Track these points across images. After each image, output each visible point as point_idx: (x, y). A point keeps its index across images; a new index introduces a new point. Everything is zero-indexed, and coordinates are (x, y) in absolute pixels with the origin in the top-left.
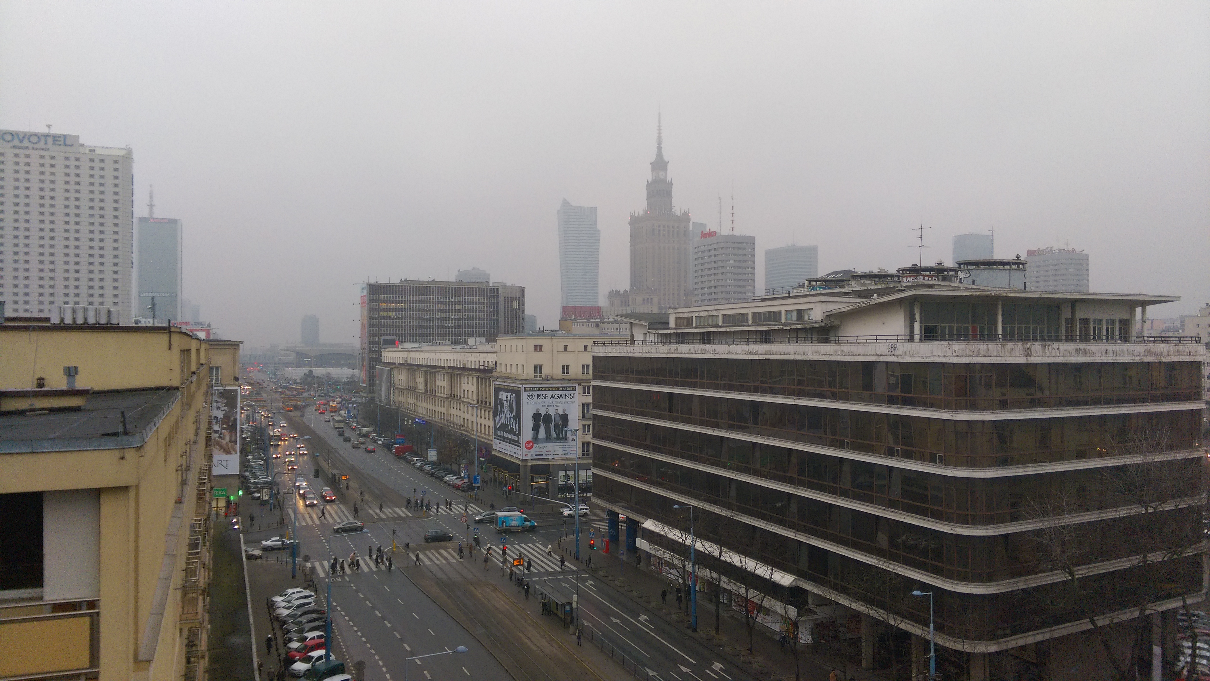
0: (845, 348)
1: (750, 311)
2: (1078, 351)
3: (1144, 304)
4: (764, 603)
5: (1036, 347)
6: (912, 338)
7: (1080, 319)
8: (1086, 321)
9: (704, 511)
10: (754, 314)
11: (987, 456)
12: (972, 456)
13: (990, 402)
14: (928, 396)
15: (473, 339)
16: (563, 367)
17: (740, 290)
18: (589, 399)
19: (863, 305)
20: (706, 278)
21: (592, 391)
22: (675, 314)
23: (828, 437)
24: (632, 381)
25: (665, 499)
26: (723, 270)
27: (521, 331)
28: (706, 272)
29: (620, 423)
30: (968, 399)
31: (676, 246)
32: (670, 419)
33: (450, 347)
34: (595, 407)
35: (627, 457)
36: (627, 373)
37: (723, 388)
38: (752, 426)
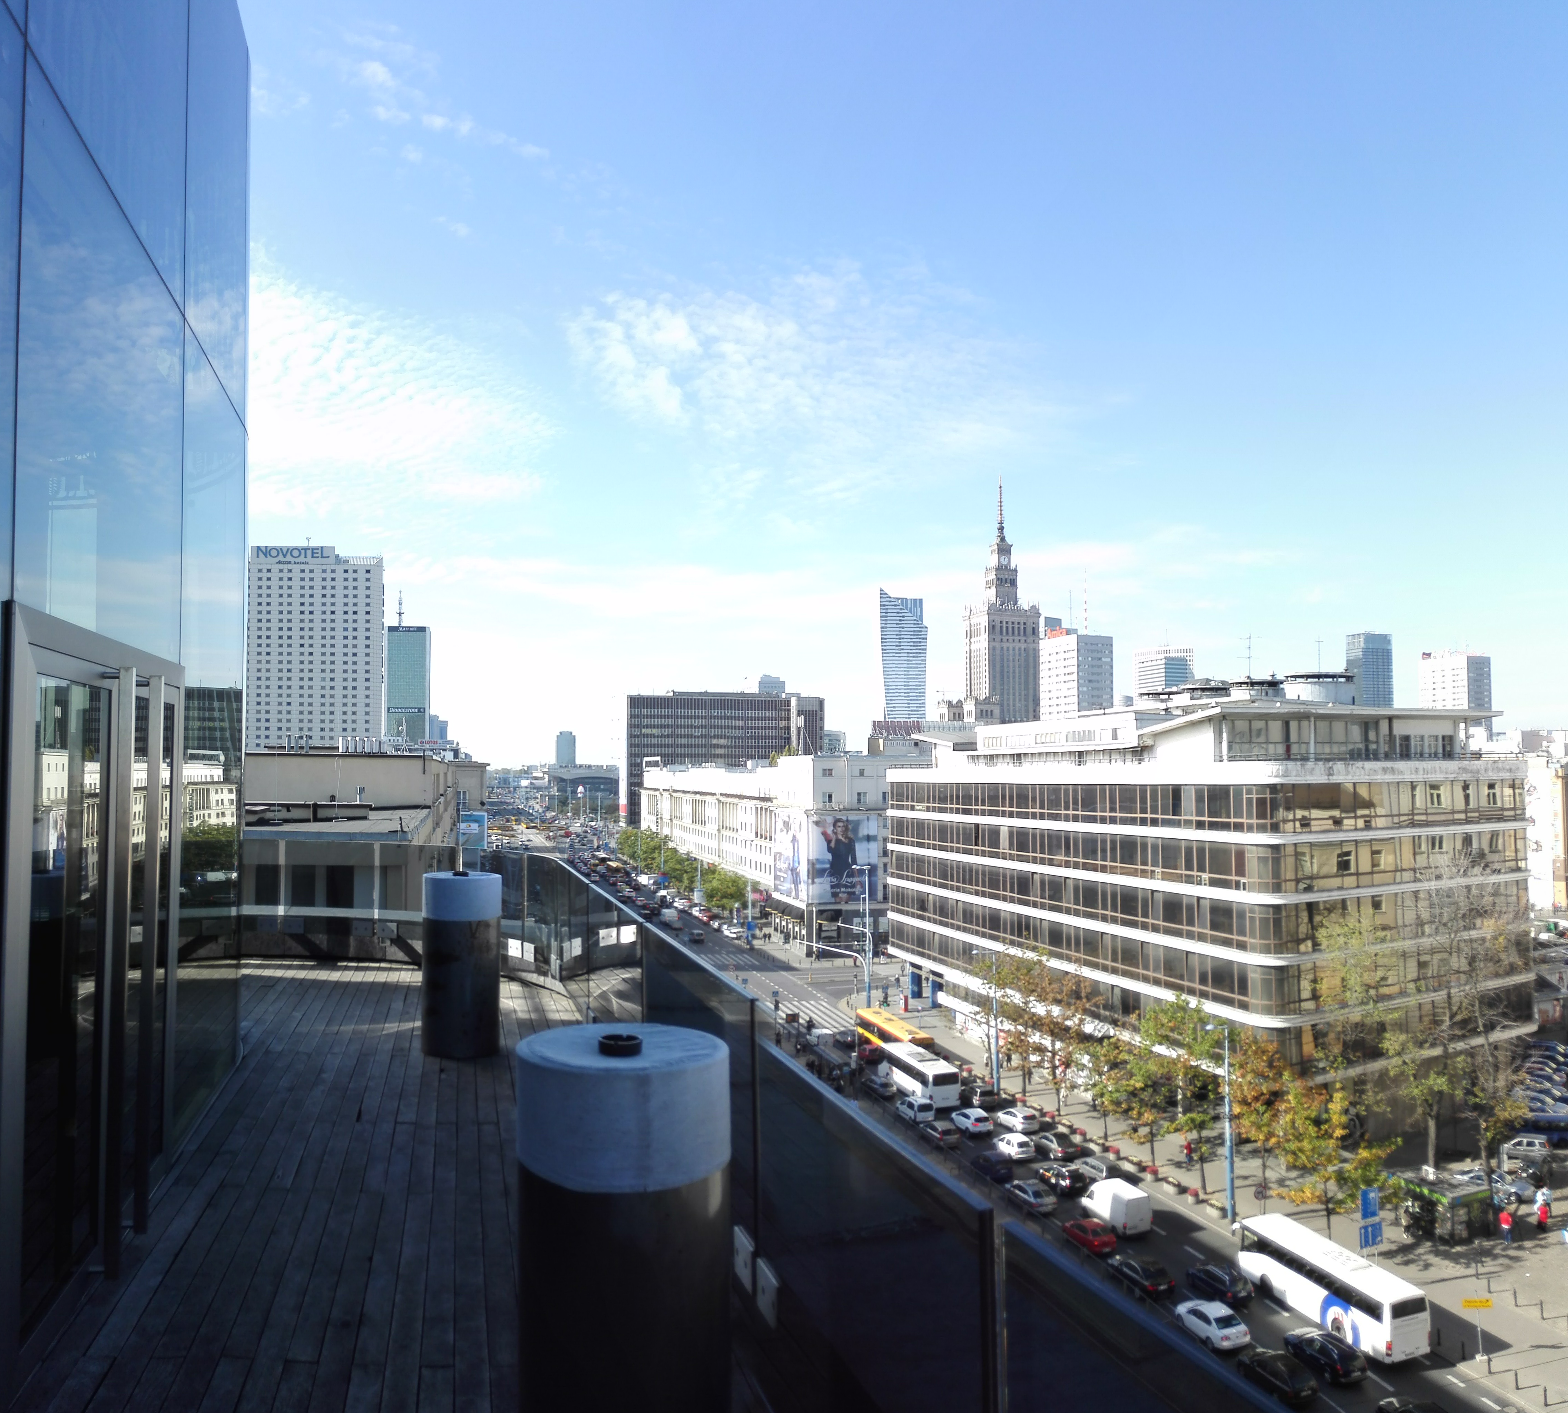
1: (1064, 730)
3: (1467, 719)
6: (1219, 760)
7: (1400, 736)
8: (1405, 739)
11: (1289, 880)
12: (1275, 881)
13: (1291, 824)
14: (1232, 820)
15: (755, 761)
16: (859, 795)
17: (1095, 700)
18: (887, 832)
19: (1174, 723)
20: (1055, 686)
21: (889, 822)
22: (982, 733)
23: (1140, 867)
24: (934, 810)
25: (971, 945)
26: (1074, 677)
27: (807, 752)
28: (1054, 679)
29: (921, 860)
30: (1269, 821)
31: (1023, 646)
32: (977, 853)
33: (723, 771)
34: (893, 842)
35: (930, 899)
36: (929, 802)
37: (1034, 817)
38: (1063, 858)
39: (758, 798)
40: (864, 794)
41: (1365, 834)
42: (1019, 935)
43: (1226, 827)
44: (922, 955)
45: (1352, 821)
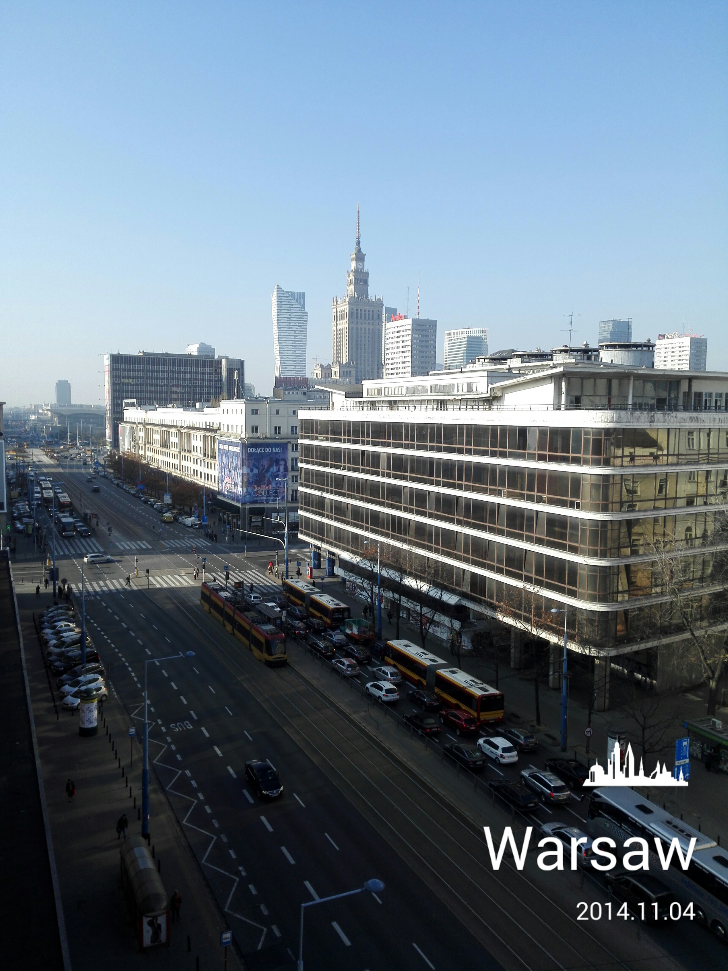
0: (505, 414)
1: (428, 383)
2: (691, 419)
4: (435, 618)
5: (659, 415)
6: (559, 408)
7: (695, 393)
8: (699, 395)
9: (389, 546)
10: (432, 386)
11: (615, 503)
12: (604, 502)
13: (620, 459)
14: (571, 455)
15: (201, 403)
16: (276, 428)
17: (423, 365)
18: (297, 455)
19: (521, 379)
20: (396, 355)
21: (299, 448)
22: (368, 385)
23: (489, 487)
24: (332, 440)
25: (357, 535)
26: (410, 348)
27: (240, 397)
28: (396, 350)
29: (322, 475)
30: (602, 457)
31: (371, 327)
32: (363, 471)
33: (182, 410)
34: (302, 461)
35: (328, 502)
36: (328, 434)
37: (406, 447)
38: (428, 478)
39: (206, 429)
40: (279, 428)
41: (674, 468)
42: (393, 530)
43: (565, 460)
44: (322, 540)
45: (665, 458)
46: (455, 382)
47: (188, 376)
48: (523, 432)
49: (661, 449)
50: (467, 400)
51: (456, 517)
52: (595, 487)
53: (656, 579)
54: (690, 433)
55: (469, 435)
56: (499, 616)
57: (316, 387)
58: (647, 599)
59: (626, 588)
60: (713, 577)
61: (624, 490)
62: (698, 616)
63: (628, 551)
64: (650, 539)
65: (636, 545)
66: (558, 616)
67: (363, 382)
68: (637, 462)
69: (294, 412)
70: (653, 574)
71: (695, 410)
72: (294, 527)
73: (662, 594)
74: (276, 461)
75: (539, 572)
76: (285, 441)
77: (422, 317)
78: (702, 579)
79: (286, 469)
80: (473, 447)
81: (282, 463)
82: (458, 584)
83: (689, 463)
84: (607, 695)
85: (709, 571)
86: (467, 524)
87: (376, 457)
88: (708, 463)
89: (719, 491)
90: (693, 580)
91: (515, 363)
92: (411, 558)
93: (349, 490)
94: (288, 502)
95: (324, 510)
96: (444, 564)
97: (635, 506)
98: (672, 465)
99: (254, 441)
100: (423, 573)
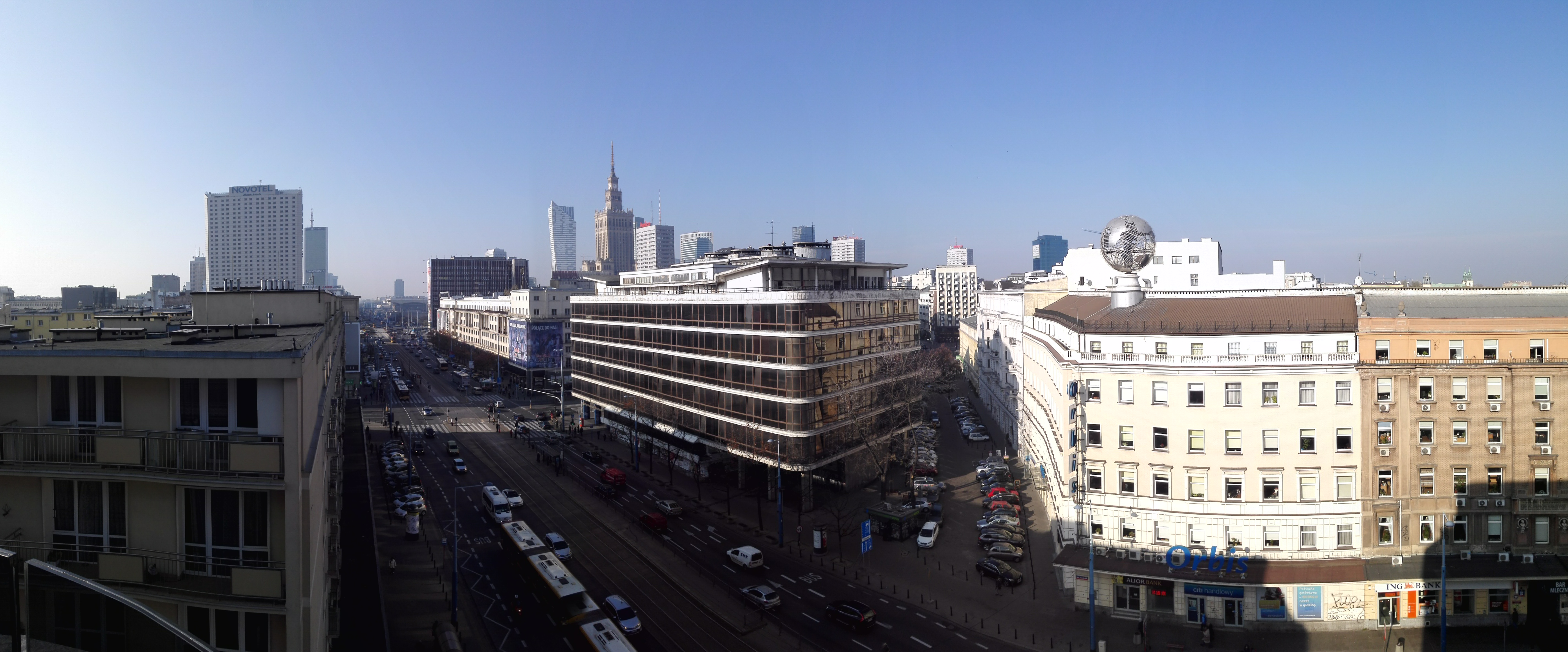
0: (728, 296)
1: (670, 274)
2: (857, 295)
3: (890, 268)
4: (679, 453)
5: (836, 293)
6: (767, 290)
7: (859, 277)
8: (862, 278)
9: (643, 399)
10: (672, 276)
11: (810, 357)
12: (802, 357)
14: (777, 325)
15: (496, 292)
16: (553, 310)
17: (666, 260)
18: (570, 330)
19: (738, 269)
20: (644, 253)
21: (571, 325)
22: (623, 276)
23: (718, 351)
24: (597, 319)
25: (619, 391)
26: (655, 248)
27: (526, 287)
28: (644, 249)
29: (589, 345)
30: (799, 325)
31: (625, 232)
32: (621, 342)
33: (481, 298)
34: (574, 336)
35: (595, 367)
36: (593, 314)
37: (654, 322)
38: (672, 345)
39: (500, 312)
40: (556, 310)
41: (848, 329)
42: (646, 387)
43: (773, 328)
44: (591, 397)
45: (842, 323)
46: (690, 272)
47: (487, 273)
48: (741, 308)
49: (839, 317)
50: (699, 286)
51: (694, 375)
52: (796, 346)
53: (840, 409)
54: (858, 305)
55: (701, 312)
56: (729, 450)
57: (584, 278)
58: (835, 424)
59: (821, 418)
60: (878, 404)
61: (816, 347)
62: (870, 432)
63: (820, 391)
64: (835, 381)
65: (826, 386)
66: (773, 445)
67: (620, 274)
68: (824, 327)
69: (567, 298)
70: (839, 405)
71: (860, 289)
72: (569, 387)
73: (845, 419)
74: (553, 336)
75: (757, 413)
76: (560, 320)
77: (663, 224)
78: (871, 406)
79: (561, 342)
80: (704, 321)
81: (558, 337)
82: (697, 427)
83: (858, 325)
84: (812, 499)
85: (875, 399)
86: (702, 380)
87: (632, 330)
88: (870, 325)
89: (878, 343)
90: (865, 407)
91: (734, 257)
92: (660, 408)
93: (611, 357)
94: (563, 368)
95: (591, 373)
96: (686, 412)
97: (824, 358)
98: (847, 327)
99: (536, 321)
100: (670, 419)
